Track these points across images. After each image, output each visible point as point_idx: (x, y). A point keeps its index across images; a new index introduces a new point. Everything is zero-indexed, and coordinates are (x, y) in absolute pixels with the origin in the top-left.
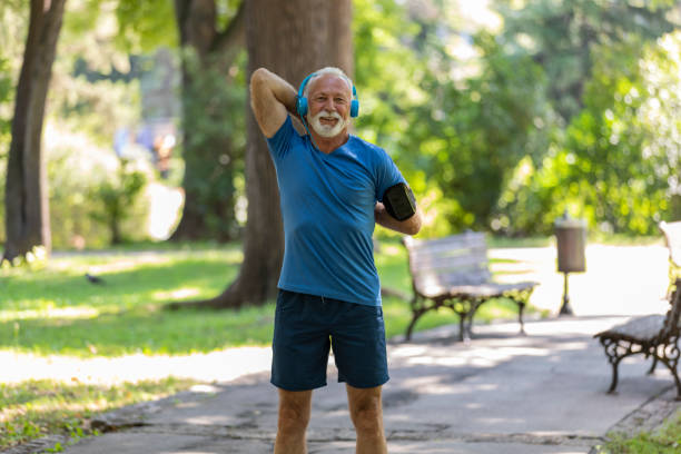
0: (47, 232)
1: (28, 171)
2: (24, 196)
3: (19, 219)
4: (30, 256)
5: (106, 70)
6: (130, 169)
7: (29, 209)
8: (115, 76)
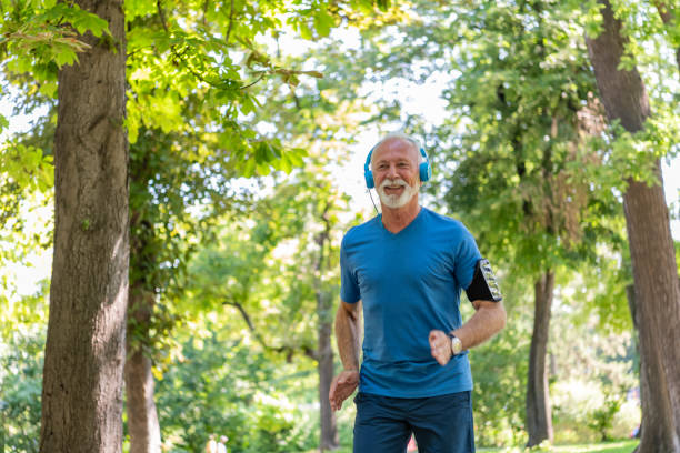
0: (551, 431)
1: (538, 396)
2: (536, 410)
3: (534, 425)
4: (541, 445)
5: (614, 356)
6: (610, 399)
7: (540, 418)
8: (619, 358)
